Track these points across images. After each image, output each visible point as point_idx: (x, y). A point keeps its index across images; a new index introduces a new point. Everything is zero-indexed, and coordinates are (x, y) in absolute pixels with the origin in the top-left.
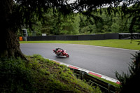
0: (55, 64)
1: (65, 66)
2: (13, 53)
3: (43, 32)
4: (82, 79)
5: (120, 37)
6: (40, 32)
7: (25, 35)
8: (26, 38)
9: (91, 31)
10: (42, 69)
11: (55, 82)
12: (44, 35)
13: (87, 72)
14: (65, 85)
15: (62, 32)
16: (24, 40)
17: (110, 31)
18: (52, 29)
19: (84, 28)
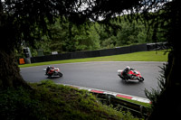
0: (72, 90)
1: (86, 91)
2: (11, 82)
3: (53, 49)
4: (108, 104)
5: (149, 48)
6: (48, 50)
7: (27, 56)
8: (29, 60)
9: (115, 44)
10: (55, 99)
11: (74, 112)
12: (55, 53)
13: (115, 94)
14: (87, 115)
15: (77, 47)
16: (26, 62)
17: (137, 42)
18: (65, 44)
19: (106, 41)
